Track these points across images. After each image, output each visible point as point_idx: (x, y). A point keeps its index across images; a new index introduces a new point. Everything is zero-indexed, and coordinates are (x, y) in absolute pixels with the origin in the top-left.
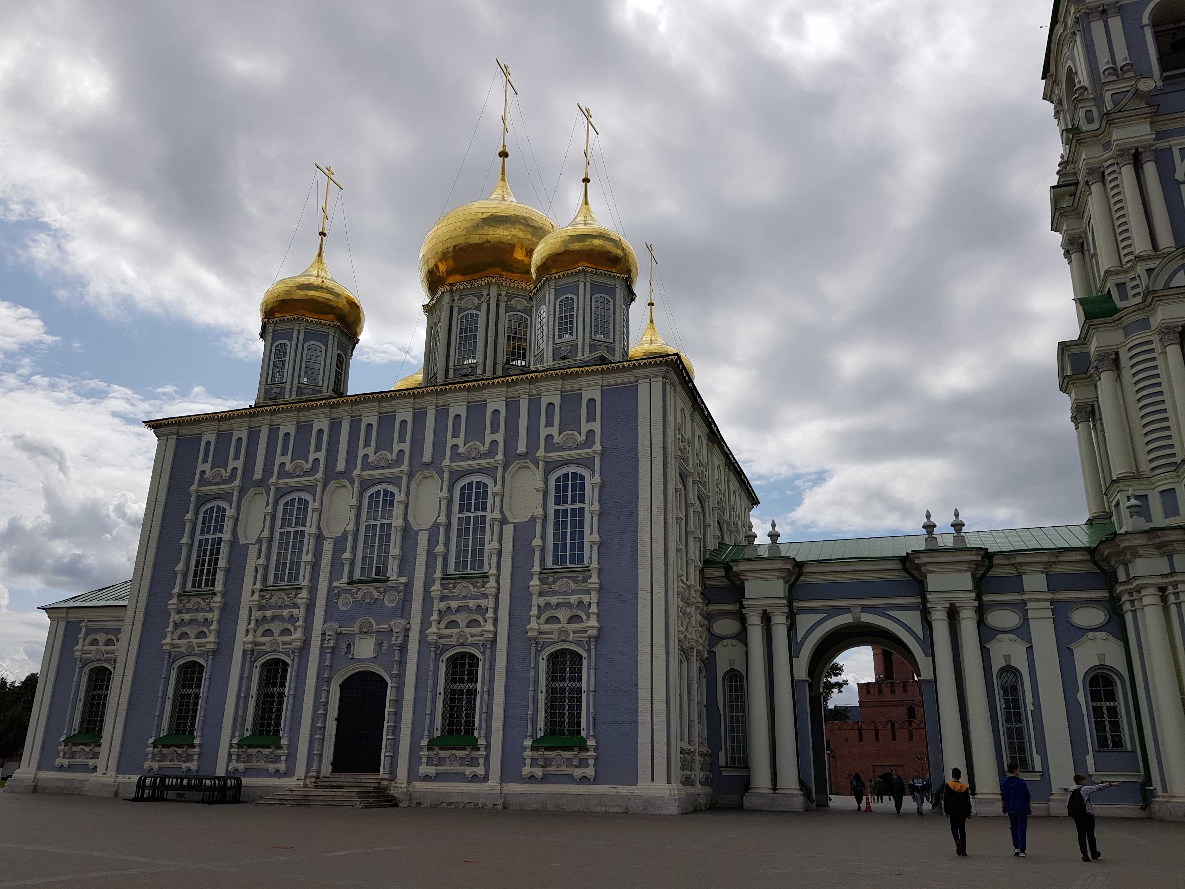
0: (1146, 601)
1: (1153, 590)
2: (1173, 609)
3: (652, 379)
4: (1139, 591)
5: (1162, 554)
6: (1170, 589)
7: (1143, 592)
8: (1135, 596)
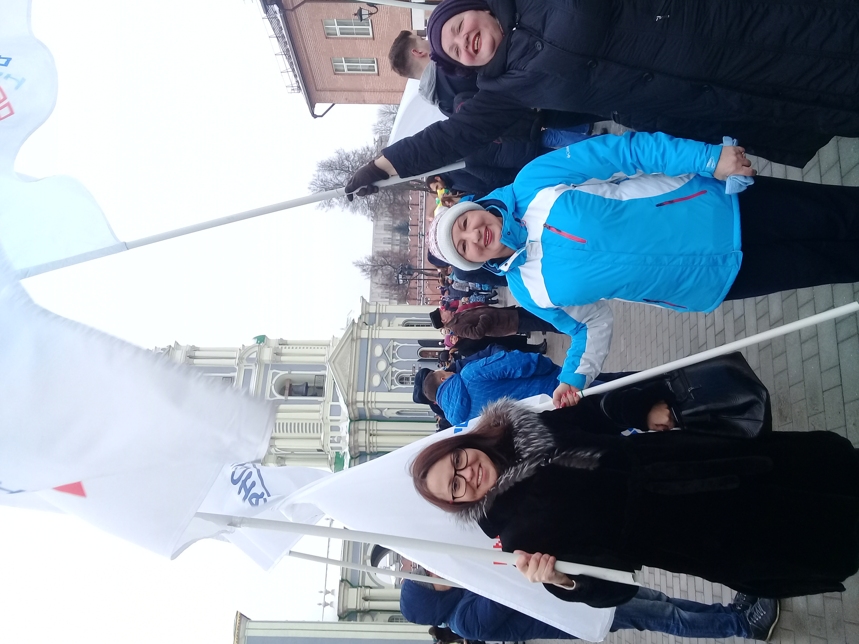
0: (374, 441)
1: (371, 438)
2: (379, 432)
3: (247, 628)
4: (370, 443)
5: (358, 432)
6: (371, 432)
7: (371, 441)
8: (371, 445)
